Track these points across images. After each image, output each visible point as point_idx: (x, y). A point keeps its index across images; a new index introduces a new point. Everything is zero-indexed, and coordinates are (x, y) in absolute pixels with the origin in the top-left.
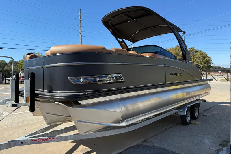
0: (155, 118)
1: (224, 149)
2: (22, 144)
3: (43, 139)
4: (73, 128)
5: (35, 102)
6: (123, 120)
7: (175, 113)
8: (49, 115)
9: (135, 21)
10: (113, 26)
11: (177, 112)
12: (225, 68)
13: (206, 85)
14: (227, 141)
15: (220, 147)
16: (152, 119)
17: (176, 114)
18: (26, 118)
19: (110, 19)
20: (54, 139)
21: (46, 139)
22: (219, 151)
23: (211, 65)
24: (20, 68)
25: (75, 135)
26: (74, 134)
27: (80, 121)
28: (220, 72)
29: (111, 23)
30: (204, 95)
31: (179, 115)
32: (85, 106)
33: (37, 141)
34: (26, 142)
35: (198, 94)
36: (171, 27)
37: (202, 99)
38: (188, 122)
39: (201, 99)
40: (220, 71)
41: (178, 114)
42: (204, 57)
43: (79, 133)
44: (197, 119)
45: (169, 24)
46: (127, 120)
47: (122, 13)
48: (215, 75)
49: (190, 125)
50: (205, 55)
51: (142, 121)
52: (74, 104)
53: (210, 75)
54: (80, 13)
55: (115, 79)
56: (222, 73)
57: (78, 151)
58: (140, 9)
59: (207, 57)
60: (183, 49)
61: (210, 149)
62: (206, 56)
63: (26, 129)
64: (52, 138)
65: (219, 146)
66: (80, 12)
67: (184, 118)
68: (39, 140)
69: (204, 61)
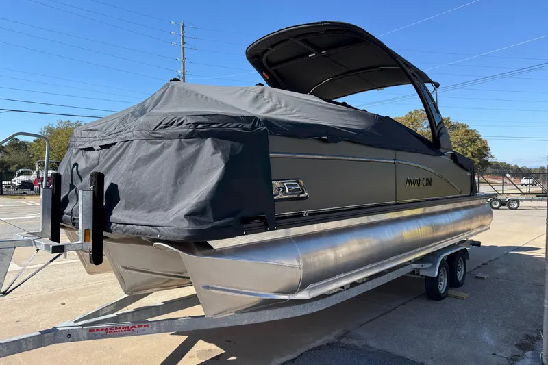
0: (370, 282)
1: (526, 354)
2: (70, 339)
3: (116, 328)
4: (191, 301)
5: (105, 242)
6: (303, 286)
7: (414, 272)
8: (129, 271)
9: (324, 56)
10: (270, 64)
11: (418, 269)
12: (520, 167)
13: (481, 207)
14: (532, 338)
15: (518, 351)
16: (363, 285)
17: (416, 273)
18: (60, 278)
19: (267, 50)
20: (143, 328)
21: (123, 328)
22: (516, 360)
23: (487, 161)
24: (34, 158)
25: (196, 319)
26: (193, 317)
27: (207, 287)
28: (508, 175)
29: (267, 59)
30: (478, 230)
31: (422, 276)
32: (221, 253)
33: (104, 332)
34: (78, 334)
35: (466, 228)
36: (410, 71)
37: (472, 241)
38: (442, 292)
39: (469, 239)
40: (509, 173)
41: (418, 274)
42: (472, 141)
43: (204, 314)
44: (462, 285)
45: (404, 66)
46: (313, 285)
47: (296, 37)
48: (498, 184)
49: (447, 299)
50: (475, 136)
51: (342, 289)
52: (196, 248)
53: (487, 183)
54: (183, 30)
55: (288, 192)
56: (512, 179)
57: (194, 357)
58: (342, 28)
59: (480, 140)
60: (435, 122)
61: (494, 354)
62: (478, 138)
63: (63, 304)
64: (139, 326)
65: (517, 349)
66: (183, 27)
67: (432, 282)
68: (109, 331)
69: (472, 150)
